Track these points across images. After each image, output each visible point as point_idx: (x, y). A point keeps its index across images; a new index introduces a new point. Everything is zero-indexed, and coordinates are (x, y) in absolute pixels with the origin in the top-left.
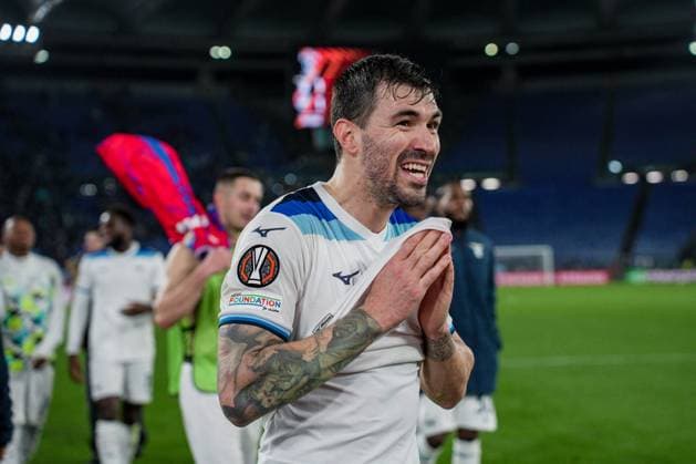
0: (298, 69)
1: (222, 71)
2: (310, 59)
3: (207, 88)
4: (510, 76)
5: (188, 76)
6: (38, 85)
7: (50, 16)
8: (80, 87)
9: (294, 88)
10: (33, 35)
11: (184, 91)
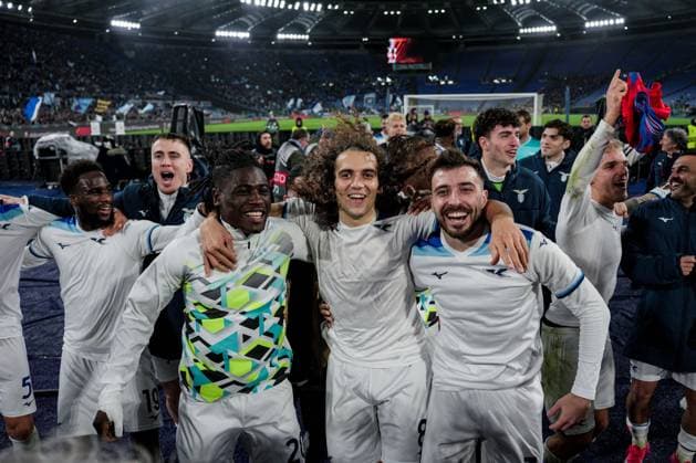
0: (389, 45)
1: (366, 45)
2: (393, 41)
3: (363, 52)
4: (462, 46)
5: (357, 47)
6: (308, 51)
7: (312, 30)
8: (322, 52)
9: (387, 51)
10: (307, 37)
11: (355, 52)
